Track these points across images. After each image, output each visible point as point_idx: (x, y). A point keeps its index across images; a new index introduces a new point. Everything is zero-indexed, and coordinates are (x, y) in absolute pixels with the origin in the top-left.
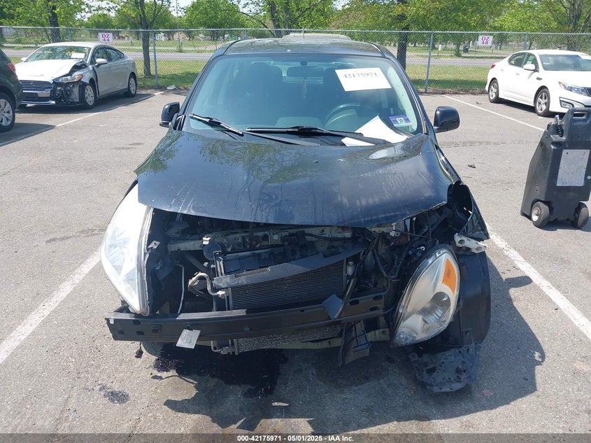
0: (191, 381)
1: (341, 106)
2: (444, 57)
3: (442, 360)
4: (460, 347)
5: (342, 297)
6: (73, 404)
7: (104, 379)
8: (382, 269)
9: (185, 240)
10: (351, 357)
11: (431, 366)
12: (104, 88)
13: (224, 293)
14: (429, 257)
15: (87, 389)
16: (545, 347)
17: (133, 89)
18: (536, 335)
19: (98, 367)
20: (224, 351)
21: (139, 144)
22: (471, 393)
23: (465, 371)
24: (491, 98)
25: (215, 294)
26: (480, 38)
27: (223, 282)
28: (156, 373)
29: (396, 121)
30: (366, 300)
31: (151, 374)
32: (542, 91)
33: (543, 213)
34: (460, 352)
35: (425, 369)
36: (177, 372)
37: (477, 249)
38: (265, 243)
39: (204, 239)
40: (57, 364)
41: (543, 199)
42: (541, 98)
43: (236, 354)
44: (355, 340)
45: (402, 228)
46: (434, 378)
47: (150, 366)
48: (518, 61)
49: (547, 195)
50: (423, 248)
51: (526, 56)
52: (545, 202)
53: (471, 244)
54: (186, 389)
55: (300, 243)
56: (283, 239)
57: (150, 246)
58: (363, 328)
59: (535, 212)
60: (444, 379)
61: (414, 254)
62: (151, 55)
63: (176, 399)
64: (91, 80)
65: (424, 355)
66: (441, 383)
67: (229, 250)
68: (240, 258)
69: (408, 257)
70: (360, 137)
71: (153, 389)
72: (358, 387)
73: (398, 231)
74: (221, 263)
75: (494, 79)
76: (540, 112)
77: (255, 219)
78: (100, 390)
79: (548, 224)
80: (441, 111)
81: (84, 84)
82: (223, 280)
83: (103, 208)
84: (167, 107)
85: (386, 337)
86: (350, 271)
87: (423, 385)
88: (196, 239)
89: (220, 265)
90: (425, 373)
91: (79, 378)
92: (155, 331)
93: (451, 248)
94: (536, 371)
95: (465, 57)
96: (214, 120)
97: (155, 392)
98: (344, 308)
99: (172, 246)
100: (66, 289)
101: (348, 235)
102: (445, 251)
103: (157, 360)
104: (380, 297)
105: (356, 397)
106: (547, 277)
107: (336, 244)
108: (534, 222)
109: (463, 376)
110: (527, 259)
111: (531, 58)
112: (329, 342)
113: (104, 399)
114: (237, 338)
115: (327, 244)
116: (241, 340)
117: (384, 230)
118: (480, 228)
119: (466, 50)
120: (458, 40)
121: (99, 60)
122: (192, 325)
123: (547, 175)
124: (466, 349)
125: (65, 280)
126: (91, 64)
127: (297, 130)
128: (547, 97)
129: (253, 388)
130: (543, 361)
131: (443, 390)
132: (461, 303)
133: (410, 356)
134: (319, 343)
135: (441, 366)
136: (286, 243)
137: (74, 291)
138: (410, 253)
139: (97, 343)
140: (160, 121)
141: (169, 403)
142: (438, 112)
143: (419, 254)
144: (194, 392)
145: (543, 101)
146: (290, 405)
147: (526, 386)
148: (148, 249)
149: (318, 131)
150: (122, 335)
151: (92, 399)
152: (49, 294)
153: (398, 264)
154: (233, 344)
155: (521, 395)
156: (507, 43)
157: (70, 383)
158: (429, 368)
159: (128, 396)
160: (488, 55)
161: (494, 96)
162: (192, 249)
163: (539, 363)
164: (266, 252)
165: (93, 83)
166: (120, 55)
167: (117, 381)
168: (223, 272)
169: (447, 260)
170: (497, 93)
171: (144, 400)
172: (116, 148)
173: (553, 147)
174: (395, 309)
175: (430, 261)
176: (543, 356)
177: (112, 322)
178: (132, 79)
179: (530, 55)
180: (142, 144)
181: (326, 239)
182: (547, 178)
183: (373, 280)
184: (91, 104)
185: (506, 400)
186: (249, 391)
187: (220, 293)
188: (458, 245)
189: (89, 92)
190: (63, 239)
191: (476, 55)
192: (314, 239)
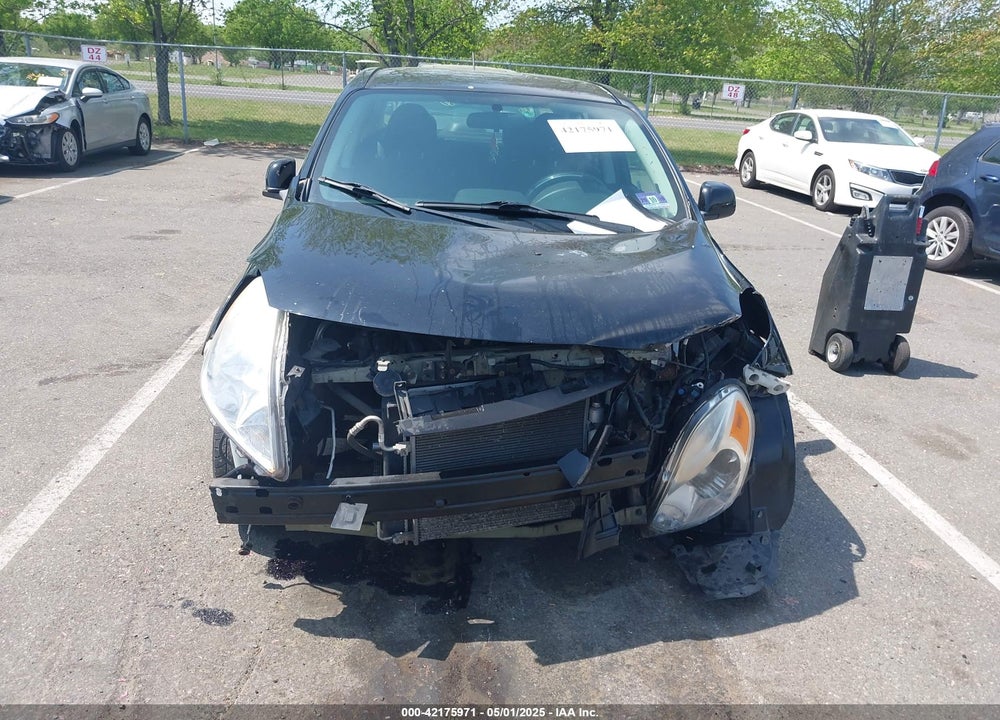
0: (334, 591)
1: (552, 177)
2: (664, 114)
3: (725, 554)
4: (750, 535)
5: (588, 454)
6: (140, 627)
7: (186, 591)
8: (642, 413)
9: (338, 367)
10: (594, 548)
11: (707, 563)
12: (94, 138)
13: (404, 446)
14: (710, 397)
15: (160, 606)
16: (865, 538)
17: (144, 141)
18: (851, 522)
19: (172, 572)
20: (398, 539)
21: (173, 232)
22: (766, 602)
23: (759, 568)
24: (745, 180)
25: (390, 449)
26: (726, 87)
27: (414, 426)
28: (271, 580)
29: (646, 200)
30: (621, 460)
31: (265, 582)
32: (823, 173)
33: (844, 349)
34: (750, 542)
35: (700, 567)
36: (307, 578)
37: (776, 389)
38: (469, 372)
39: (380, 362)
40: (101, 569)
41: (844, 330)
42: (822, 183)
43: (416, 543)
44: (598, 522)
45: (668, 356)
46: (714, 580)
47: (261, 571)
48: (787, 126)
49: (850, 324)
50: (701, 385)
51: (798, 119)
52: (847, 334)
53: (767, 381)
54: (328, 604)
55: (524, 373)
56: (497, 367)
57: (290, 374)
58: (610, 505)
59: (832, 348)
60: (729, 580)
61: (688, 393)
62: (174, 88)
63: (314, 618)
64: (74, 123)
65: (695, 548)
66: (725, 585)
67: (413, 381)
68: (432, 394)
69: (678, 399)
70: (594, 221)
71: (272, 604)
72: (599, 596)
73: (663, 359)
74: (406, 399)
75: (749, 151)
76: (820, 204)
77: (462, 333)
78: (184, 606)
79: (851, 367)
80: (709, 188)
81: (62, 130)
82: (412, 424)
83: (131, 332)
84: (275, 166)
85: (640, 520)
86: (595, 416)
87: (699, 590)
88: (359, 366)
89: (404, 403)
90: (699, 572)
91: (143, 589)
92: (293, 506)
93: (742, 385)
94: (855, 571)
95: (696, 116)
96: (362, 188)
97: (276, 609)
98: (592, 469)
99: (320, 375)
100: (91, 457)
101: (600, 360)
102: (734, 389)
103: (270, 562)
104: (642, 455)
105: (598, 610)
106: (857, 442)
107: (577, 375)
108: (830, 363)
109: (758, 575)
110: (826, 416)
111: (805, 122)
112: (556, 527)
113: (193, 619)
114: (419, 517)
115: (562, 375)
116: (424, 521)
117: (647, 356)
118: (779, 358)
119: (697, 106)
120: (685, 89)
121: (86, 91)
122: (354, 496)
123: (851, 293)
124: (758, 538)
125: (85, 443)
126: (73, 96)
127: (497, 208)
128: (831, 181)
129: (435, 600)
130: (863, 557)
131: (731, 595)
132: (754, 469)
133: (674, 550)
134: (541, 528)
135: (723, 562)
136: (502, 373)
137: (107, 459)
138: (681, 391)
139: (164, 537)
140: (263, 187)
141: (301, 624)
142: (705, 190)
143: (695, 394)
144: (340, 608)
145: (824, 188)
146: (496, 623)
147: (844, 590)
148: (286, 378)
149: (530, 210)
150: (234, 515)
151: (172, 620)
152: (62, 465)
153: (663, 408)
154: (411, 528)
155: (838, 603)
156: (757, 98)
157: (129, 597)
158: (704, 565)
159: (231, 614)
160: (732, 116)
161: (749, 177)
162: (352, 381)
163: (858, 559)
164: (471, 386)
165: (77, 127)
166: (123, 84)
167: (210, 594)
168: (410, 413)
169: (738, 402)
170: (754, 174)
171: (260, 620)
172: (131, 237)
173: (859, 252)
174: (655, 478)
175: (712, 404)
176: (862, 549)
177: (219, 493)
178: (144, 125)
179: (803, 117)
180: (178, 231)
181: (561, 367)
182: (850, 298)
183: (629, 430)
184: (72, 163)
185: (818, 609)
186: (429, 604)
187: (399, 447)
188: (749, 382)
189: (69, 143)
190: (68, 379)
191: (714, 115)
192: (542, 368)
